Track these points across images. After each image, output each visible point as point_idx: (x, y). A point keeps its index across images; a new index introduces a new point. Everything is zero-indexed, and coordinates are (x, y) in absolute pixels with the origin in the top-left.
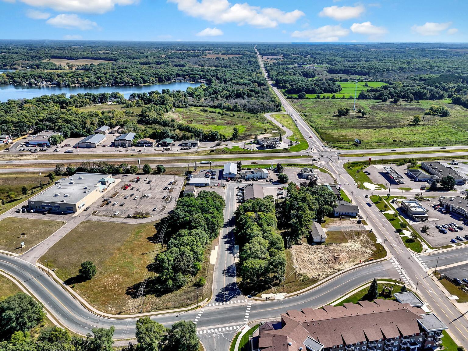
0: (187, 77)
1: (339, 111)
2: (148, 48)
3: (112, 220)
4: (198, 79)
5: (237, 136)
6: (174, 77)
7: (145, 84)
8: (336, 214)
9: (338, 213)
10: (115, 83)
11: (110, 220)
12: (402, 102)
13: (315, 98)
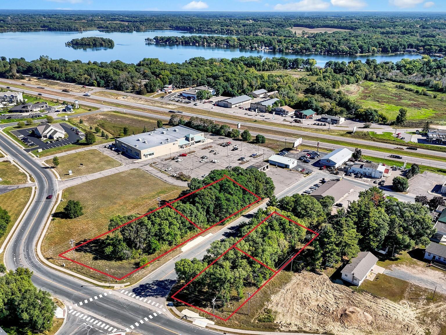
0: (422, 48)
2: (411, 17)
3: (160, 175)
4: (436, 51)
5: (402, 121)
6: (404, 48)
7: (361, 55)
8: (426, 256)
9: (432, 256)
10: (328, 51)
11: (157, 175)
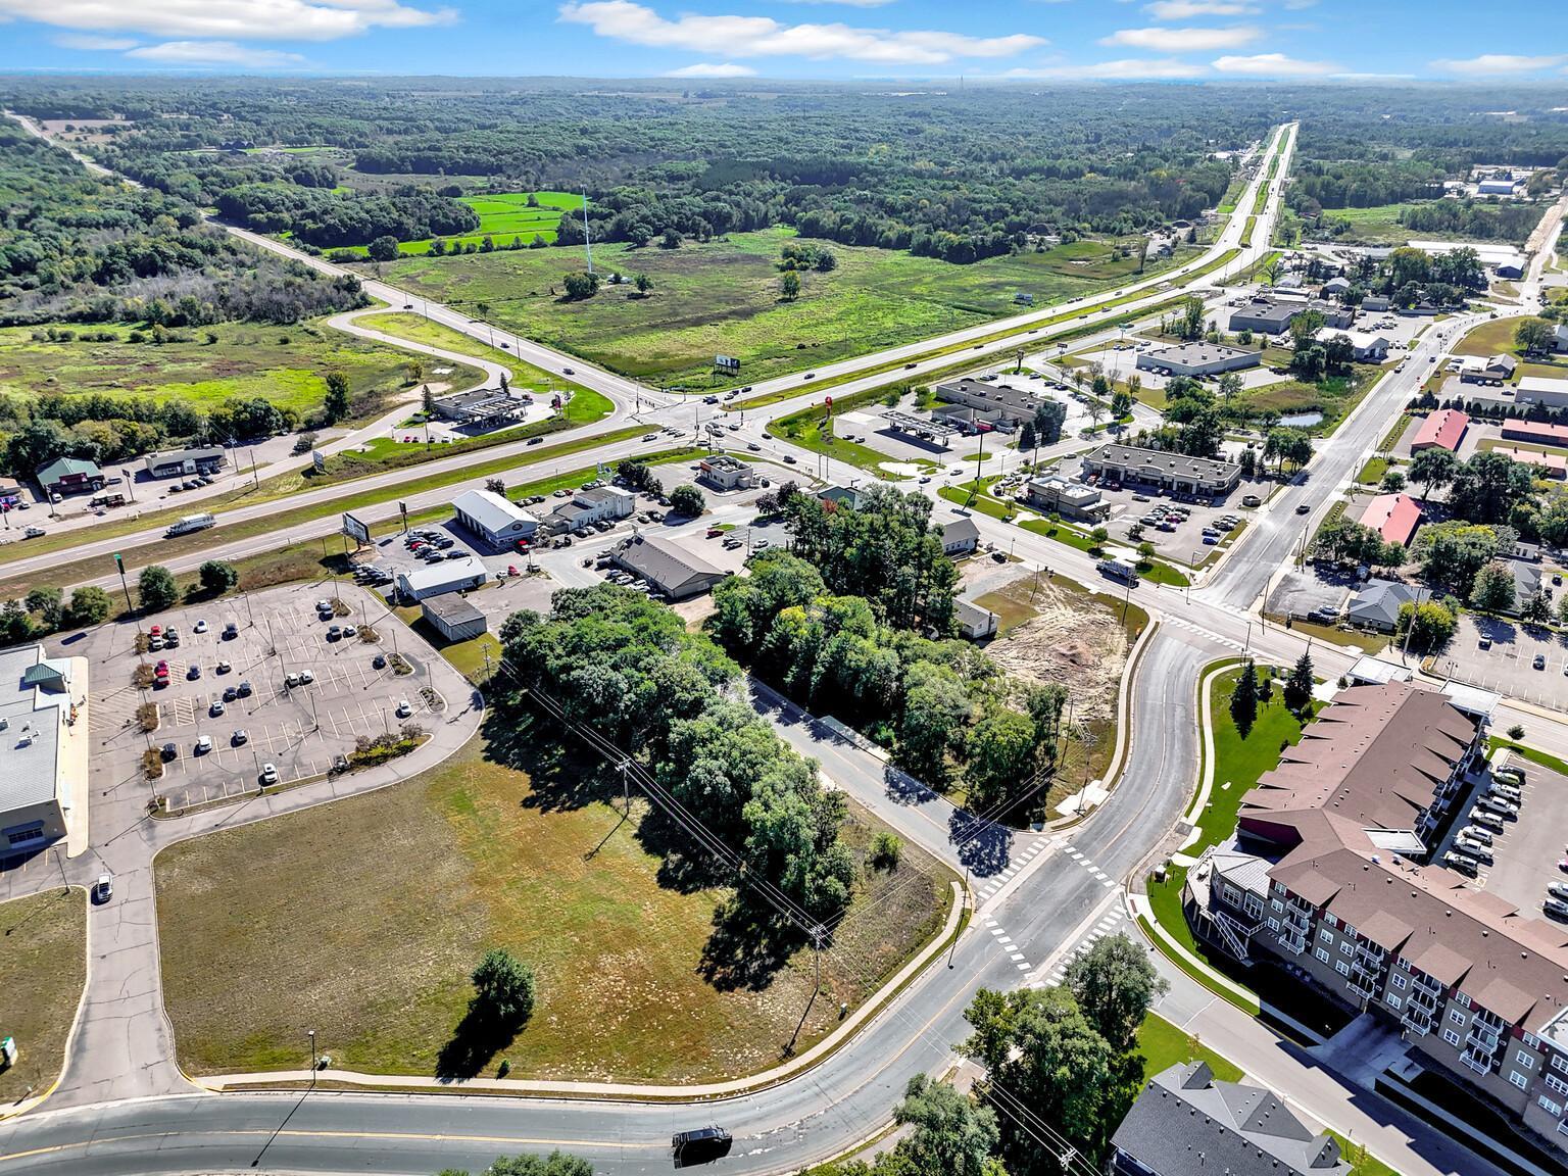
1: (570, 285)
5: (344, 407)
11: (277, 807)
12: (687, 244)
13: (431, 254)
